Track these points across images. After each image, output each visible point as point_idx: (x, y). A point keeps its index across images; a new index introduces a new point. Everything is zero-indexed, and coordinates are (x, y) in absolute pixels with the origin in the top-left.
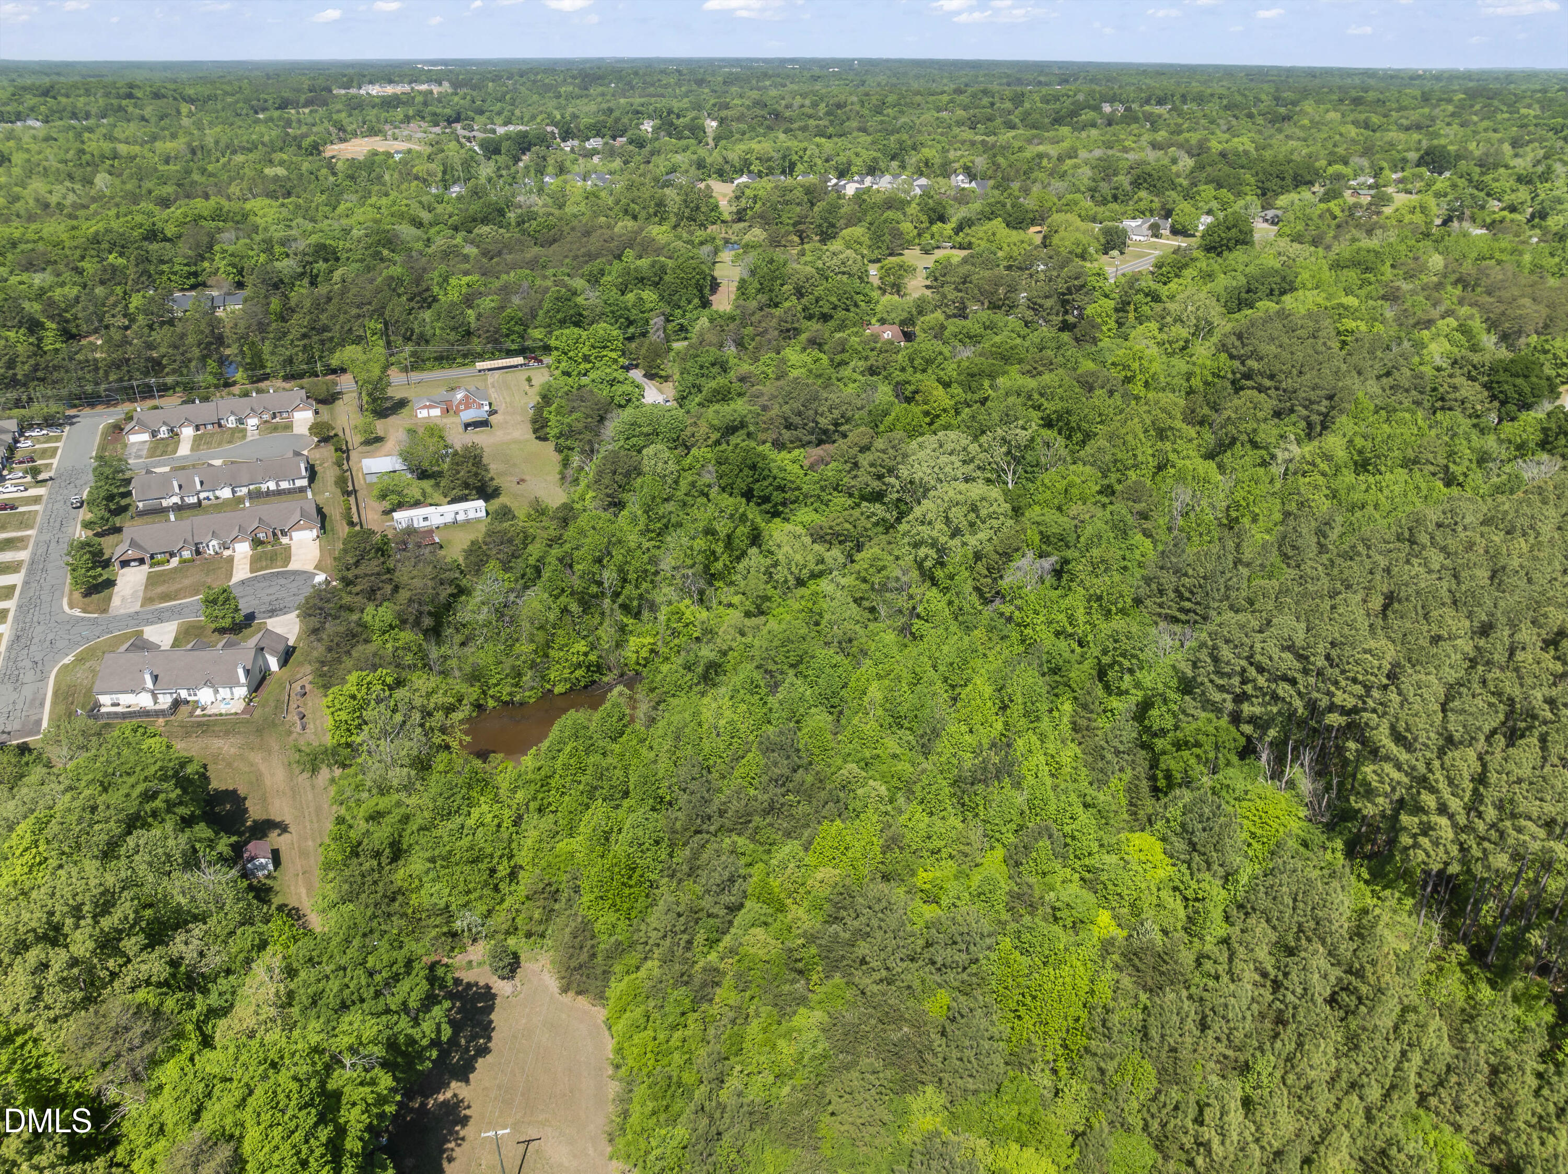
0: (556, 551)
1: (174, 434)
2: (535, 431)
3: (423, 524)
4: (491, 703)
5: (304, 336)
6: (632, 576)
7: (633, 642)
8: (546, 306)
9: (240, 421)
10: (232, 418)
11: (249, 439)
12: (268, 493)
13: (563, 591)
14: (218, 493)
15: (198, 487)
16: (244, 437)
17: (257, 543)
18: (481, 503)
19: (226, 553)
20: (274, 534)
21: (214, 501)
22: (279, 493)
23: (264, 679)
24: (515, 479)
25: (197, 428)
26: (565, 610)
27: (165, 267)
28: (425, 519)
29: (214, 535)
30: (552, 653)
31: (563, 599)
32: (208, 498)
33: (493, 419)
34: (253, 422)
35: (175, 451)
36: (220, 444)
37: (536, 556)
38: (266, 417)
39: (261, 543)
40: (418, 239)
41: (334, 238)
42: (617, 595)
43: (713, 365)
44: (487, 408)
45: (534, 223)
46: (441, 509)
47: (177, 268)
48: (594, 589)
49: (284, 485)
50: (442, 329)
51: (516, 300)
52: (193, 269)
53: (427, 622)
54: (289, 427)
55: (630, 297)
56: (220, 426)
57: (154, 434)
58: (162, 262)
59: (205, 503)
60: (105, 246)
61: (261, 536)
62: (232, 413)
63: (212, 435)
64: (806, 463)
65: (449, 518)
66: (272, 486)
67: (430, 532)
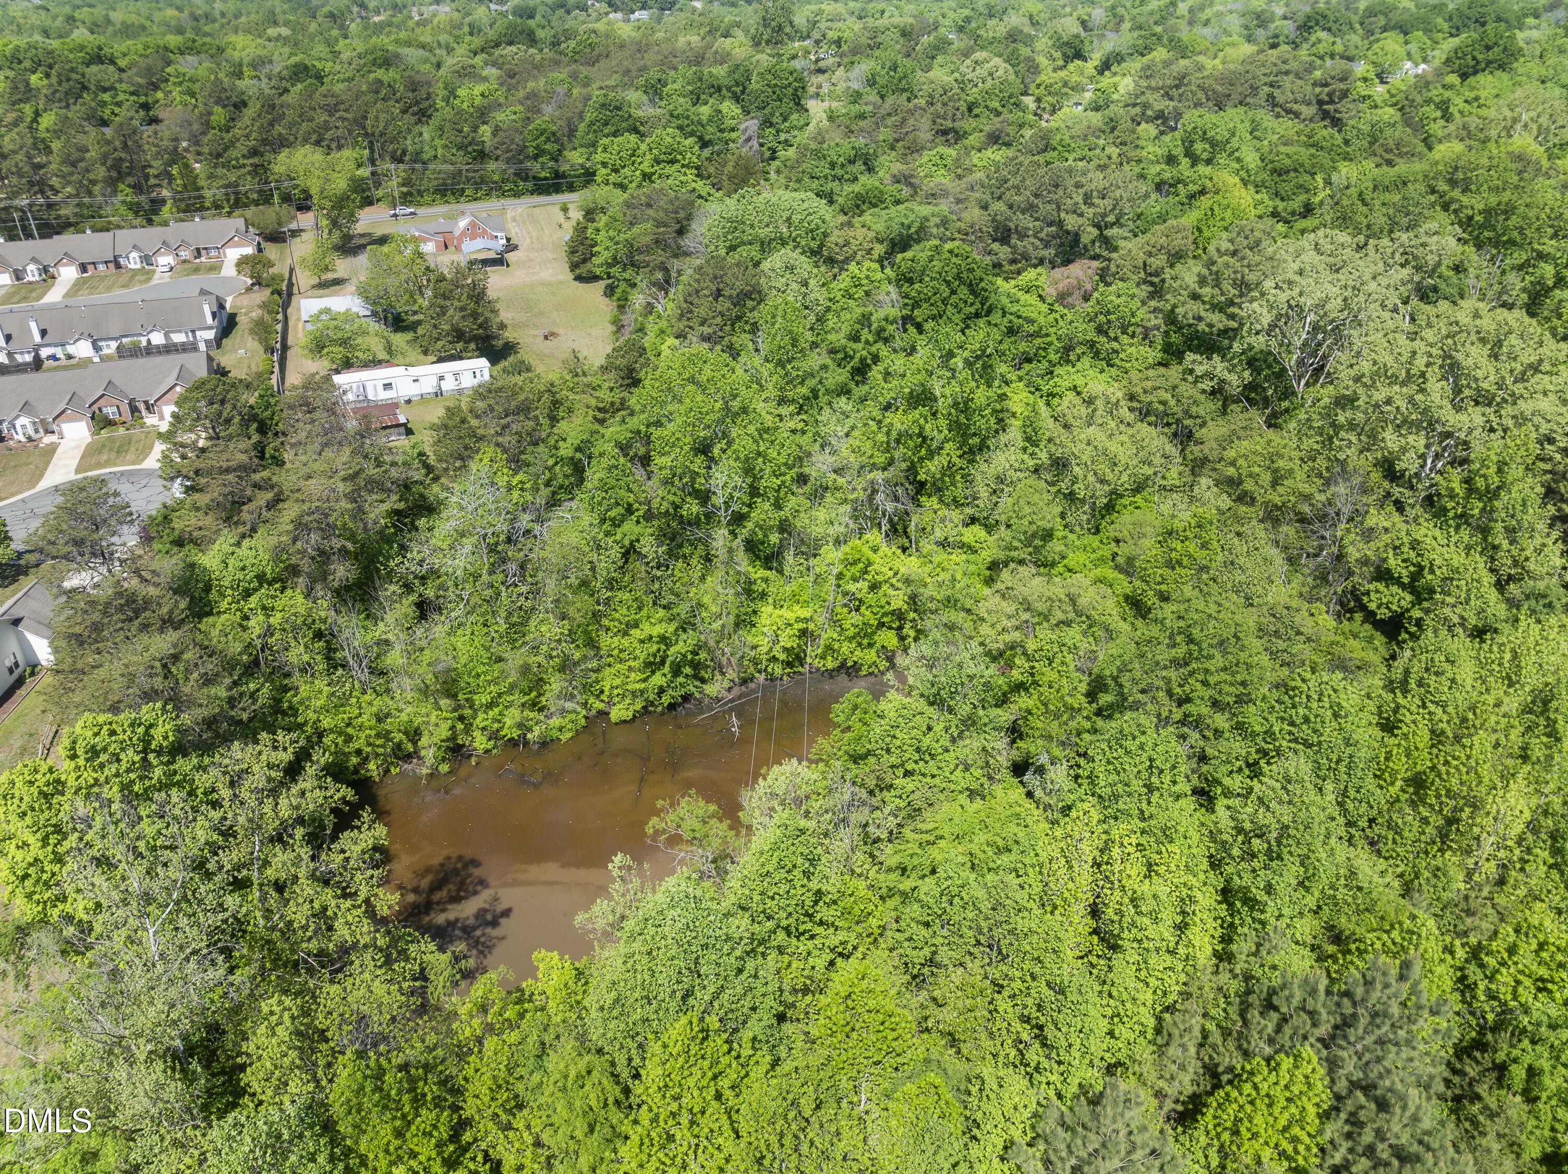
0: (614, 430)
1: (48, 276)
2: (574, 267)
3: (385, 395)
4: (480, 742)
5: (254, 153)
6: (768, 482)
7: (768, 615)
8: (588, 117)
9: (147, 259)
10: (134, 255)
11: (153, 282)
12: (149, 350)
13: (630, 510)
14: (71, 349)
15: (37, 338)
16: (149, 280)
17: (101, 422)
18: (483, 362)
19: (48, 439)
20: (134, 410)
21: (64, 362)
22: (169, 349)
23: (20, 683)
24: (540, 333)
25: (83, 268)
26: (630, 552)
27: (106, 97)
28: (387, 386)
29: (26, 408)
30: (607, 641)
31: (630, 528)
32: (53, 357)
33: (510, 257)
34: (165, 260)
35: (39, 298)
36: (109, 289)
37: (574, 438)
38: (185, 254)
39: (109, 423)
40: (426, 61)
41: (320, 59)
42: (739, 519)
43: (852, 162)
44: (504, 241)
45: (572, 44)
46: (415, 371)
47: (121, 97)
48: (692, 508)
49: (178, 338)
50: (445, 147)
51: (548, 110)
52: (143, 99)
53: (342, 571)
54: (215, 268)
55: (705, 111)
56: (118, 266)
57: (18, 275)
58: (105, 90)
59: (48, 364)
60: (27, 64)
61: (110, 411)
62: (135, 247)
63: (103, 278)
64: (1050, 292)
65: (428, 386)
66: (157, 339)
67: (393, 406)
